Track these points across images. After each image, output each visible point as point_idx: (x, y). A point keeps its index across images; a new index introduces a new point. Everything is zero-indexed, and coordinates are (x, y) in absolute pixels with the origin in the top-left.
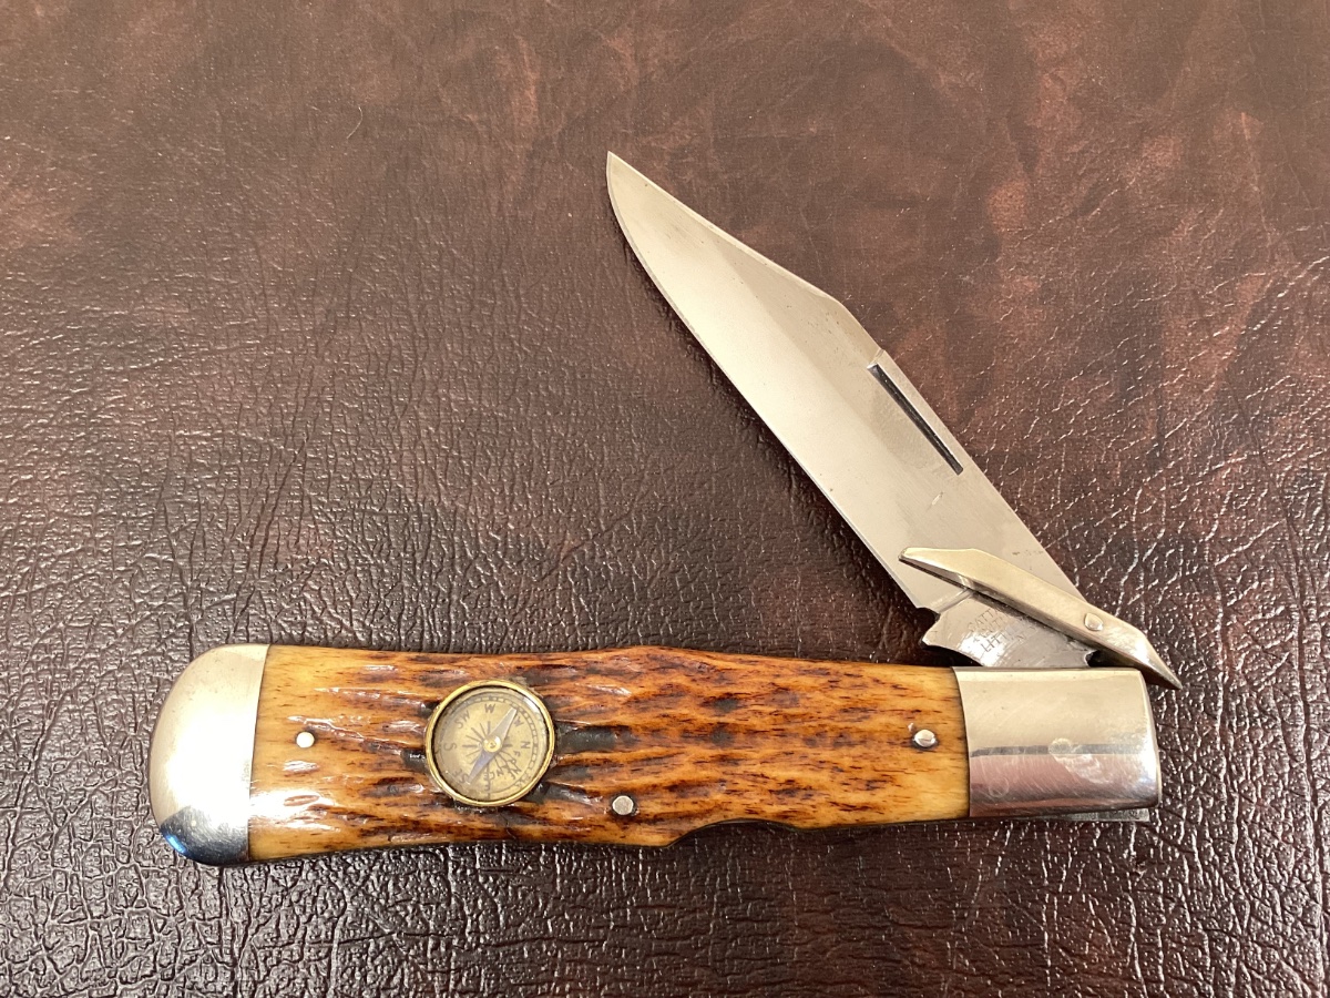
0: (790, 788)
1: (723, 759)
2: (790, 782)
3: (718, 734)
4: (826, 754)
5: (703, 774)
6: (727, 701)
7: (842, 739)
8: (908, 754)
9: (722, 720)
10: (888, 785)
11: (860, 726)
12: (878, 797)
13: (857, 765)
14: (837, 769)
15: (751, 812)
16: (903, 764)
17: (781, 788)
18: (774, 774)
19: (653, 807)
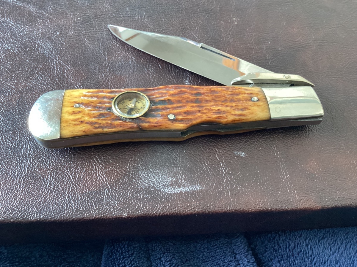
0: (219, 112)
1: (199, 106)
2: (219, 110)
3: (197, 101)
4: (228, 104)
5: (194, 109)
6: (198, 94)
7: (232, 101)
8: (251, 102)
9: (198, 97)
10: (247, 110)
11: (237, 97)
12: (244, 112)
13: (237, 105)
14: (232, 107)
15: (209, 117)
16: (250, 105)
17: (216, 112)
18: (214, 108)
19: (180, 117)
